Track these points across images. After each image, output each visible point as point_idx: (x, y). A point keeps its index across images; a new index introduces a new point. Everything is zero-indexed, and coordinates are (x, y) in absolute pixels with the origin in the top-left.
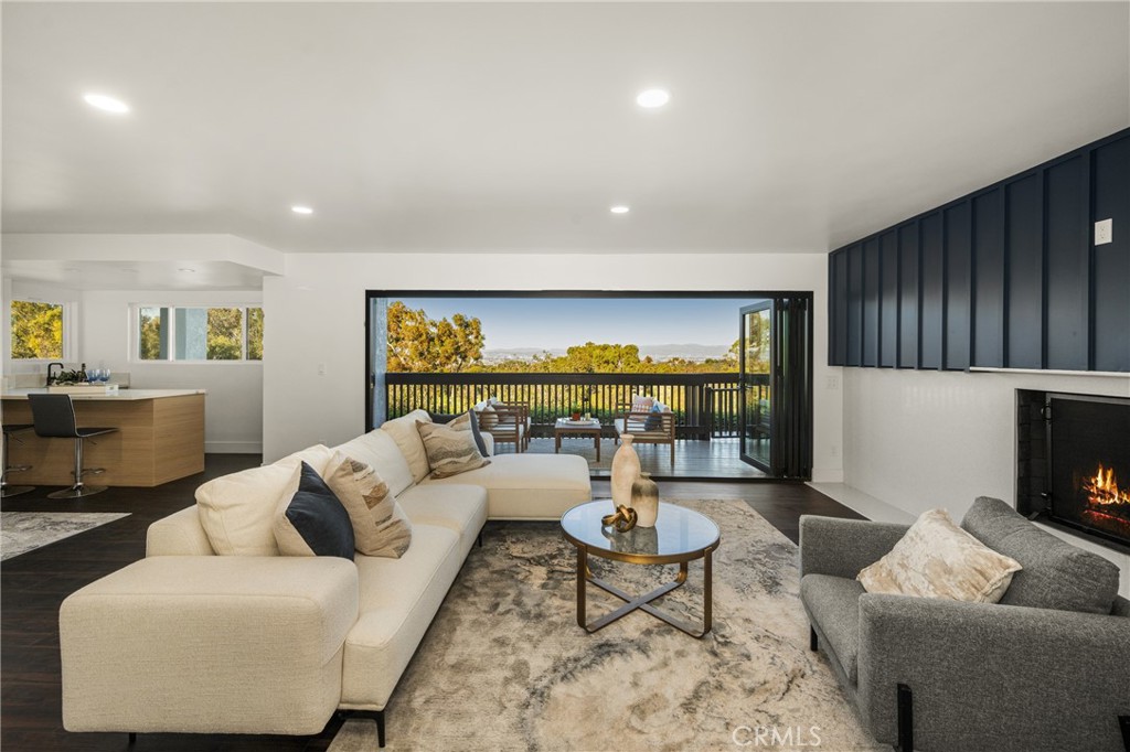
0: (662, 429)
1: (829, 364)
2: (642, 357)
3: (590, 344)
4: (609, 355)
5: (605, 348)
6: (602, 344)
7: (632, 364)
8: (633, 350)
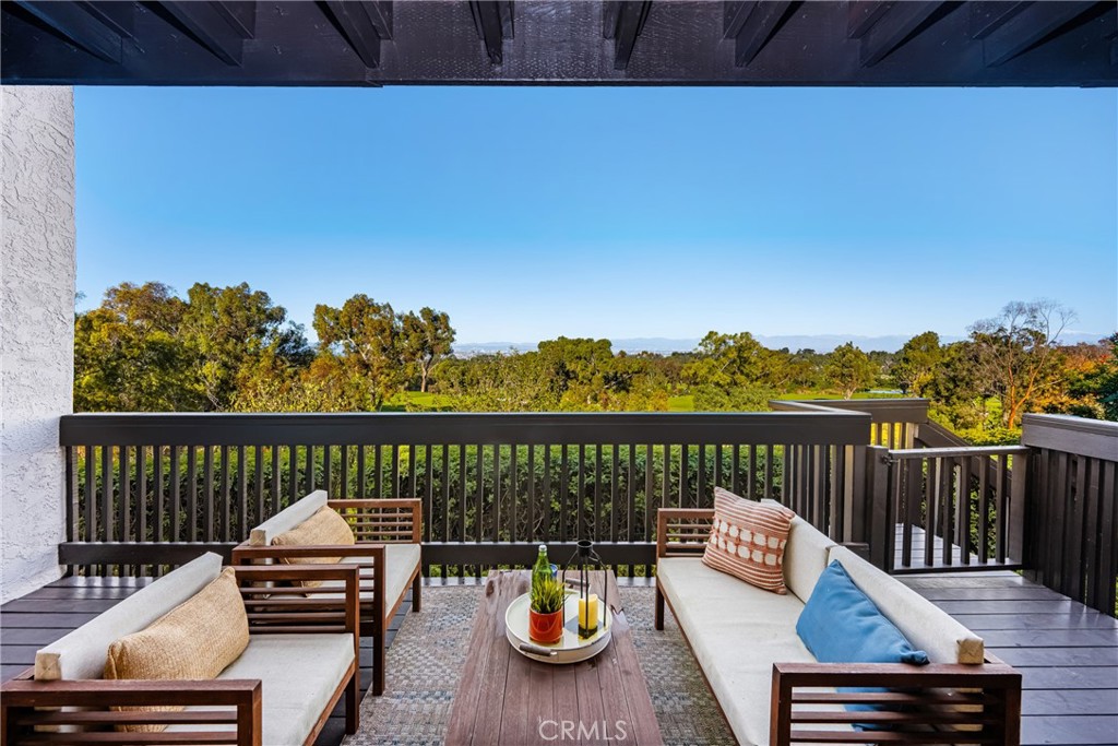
2: (615, 352)
3: (562, 338)
4: (581, 350)
5: (577, 342)
6: (574, 338)
7: (605, 360)
8: (605, 345)
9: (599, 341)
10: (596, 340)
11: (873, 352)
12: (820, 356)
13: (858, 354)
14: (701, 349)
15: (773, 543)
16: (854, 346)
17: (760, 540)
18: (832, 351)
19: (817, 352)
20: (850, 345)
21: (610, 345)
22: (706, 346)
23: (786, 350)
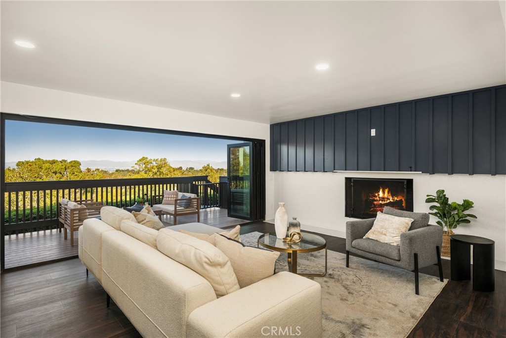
0: (193, 207)
1: (271, 171)
2: (83, 168)
3: (39, 159)
4: (56, 167)
5: (54, 162)
6: (51, 159)
7: (76, 173)
8: (76, 164)
9: (71, 162)
10: (69, 161)
11: (219, 169)
12: (197, 171)
13: (212, 170)
14: (137, 167)
15: (175, 196)
16: (210, 166)
17: (172, 196)
18: (201, 168)
19: (195, 169)
20: (208, 165)
21: (80, 165)
22: (139, 165)
23: (181, 168)
